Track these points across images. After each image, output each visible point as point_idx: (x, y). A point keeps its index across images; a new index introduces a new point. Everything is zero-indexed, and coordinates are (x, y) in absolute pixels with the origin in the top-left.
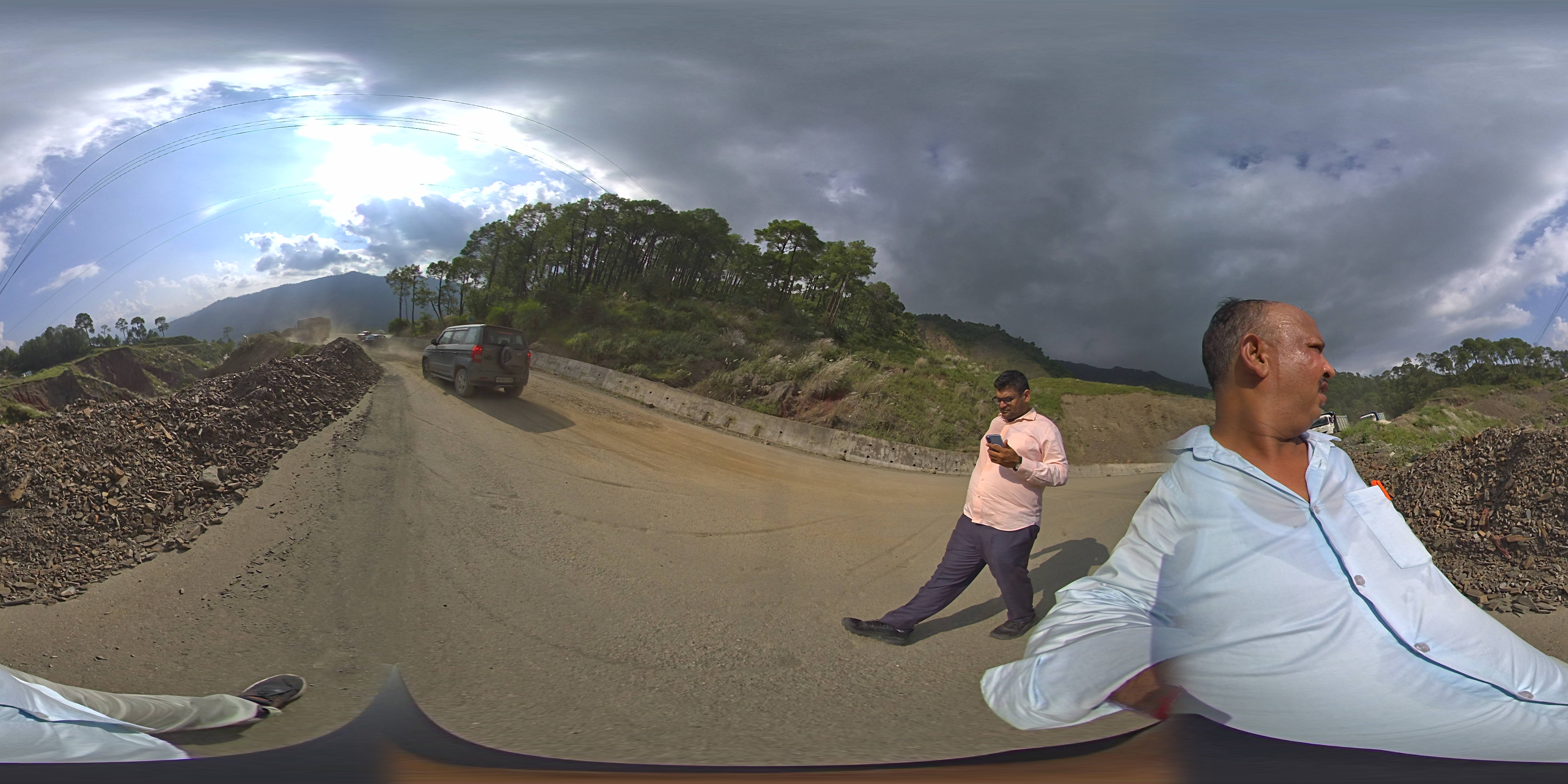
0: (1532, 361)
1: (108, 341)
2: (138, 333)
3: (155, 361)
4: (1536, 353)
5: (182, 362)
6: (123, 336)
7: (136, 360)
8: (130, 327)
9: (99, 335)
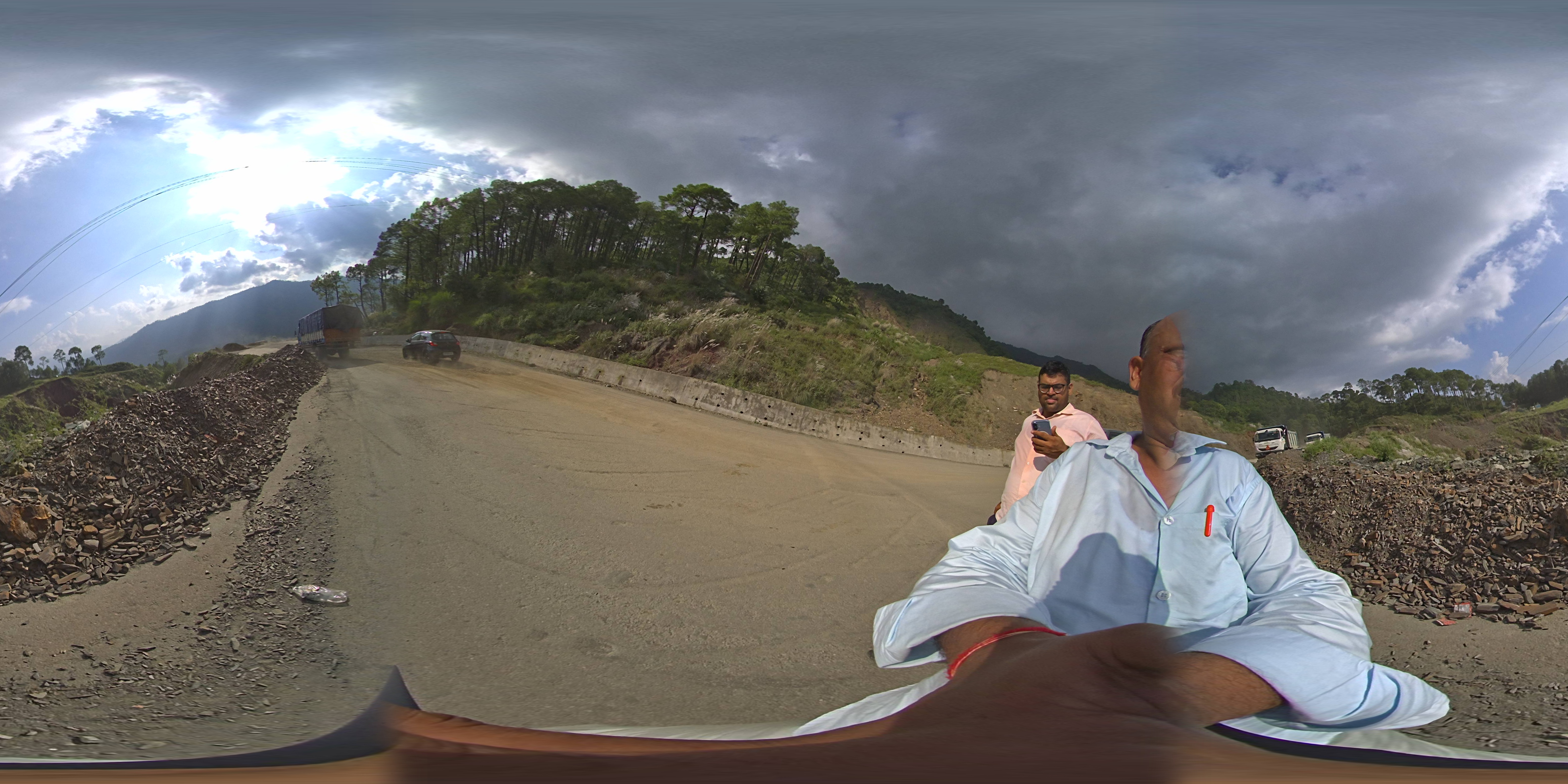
1: (47, 373)
2: (76, 363)
3: (96, 389)
5: (122, 388)
6: (62, 367)
7: (77, 389)
8: (68, 357)
9: (38, 366)
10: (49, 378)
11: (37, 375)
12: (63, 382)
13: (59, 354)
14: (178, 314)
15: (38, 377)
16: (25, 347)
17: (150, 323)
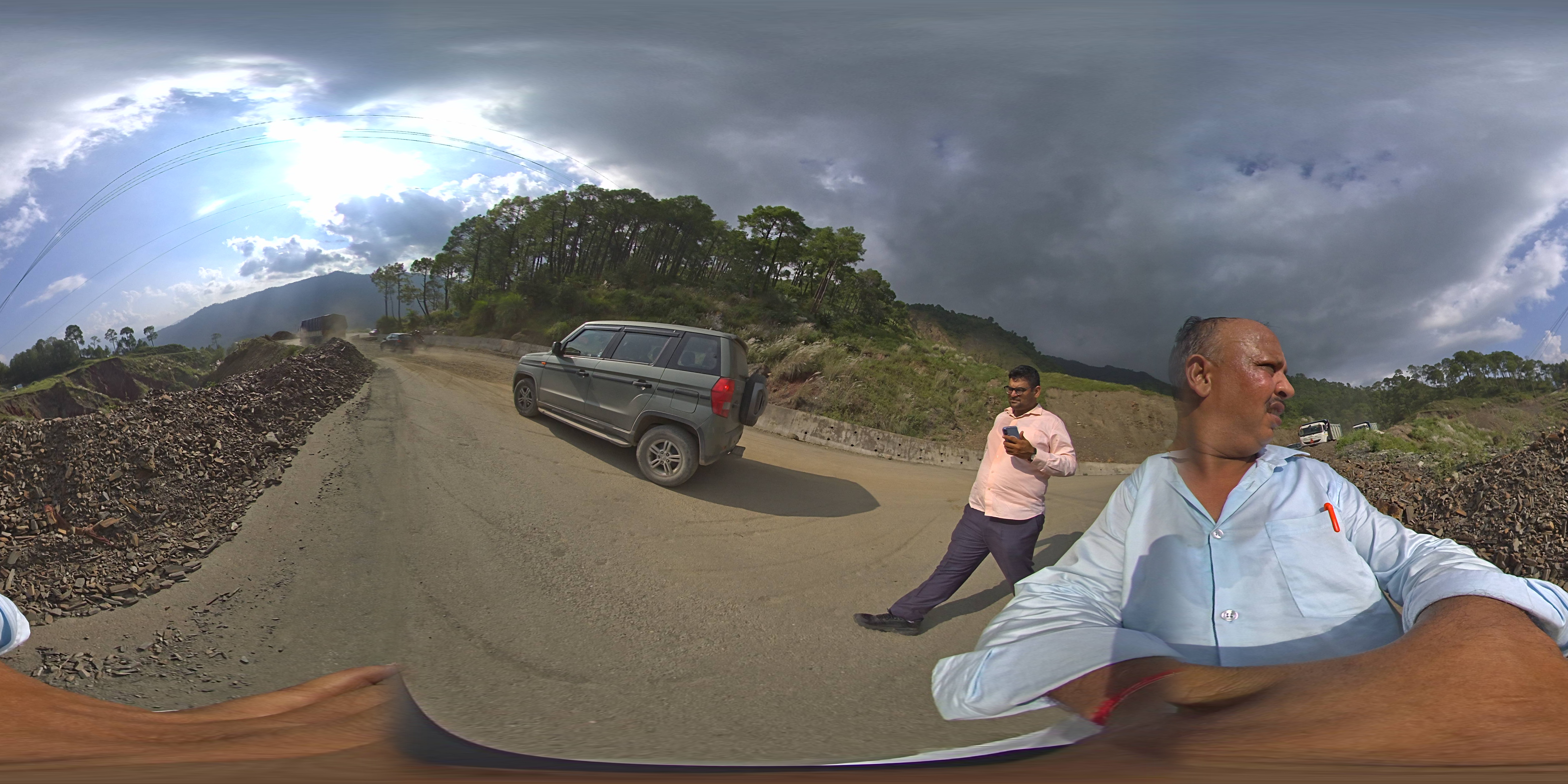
0: (1523, 374)
1: (98, 353)
2: (127, 343)
3: (146, 370)
4: (1528, 366)
6: (113, 347)
8: (119, 337)
9: (89, 346)
10: (99, 358)
11: (88, 354)
12: (112, 362)
13: (110, 333)
14: (236, 298)
15: (89, 357)
16: (76, 326)
17: (207, 306)
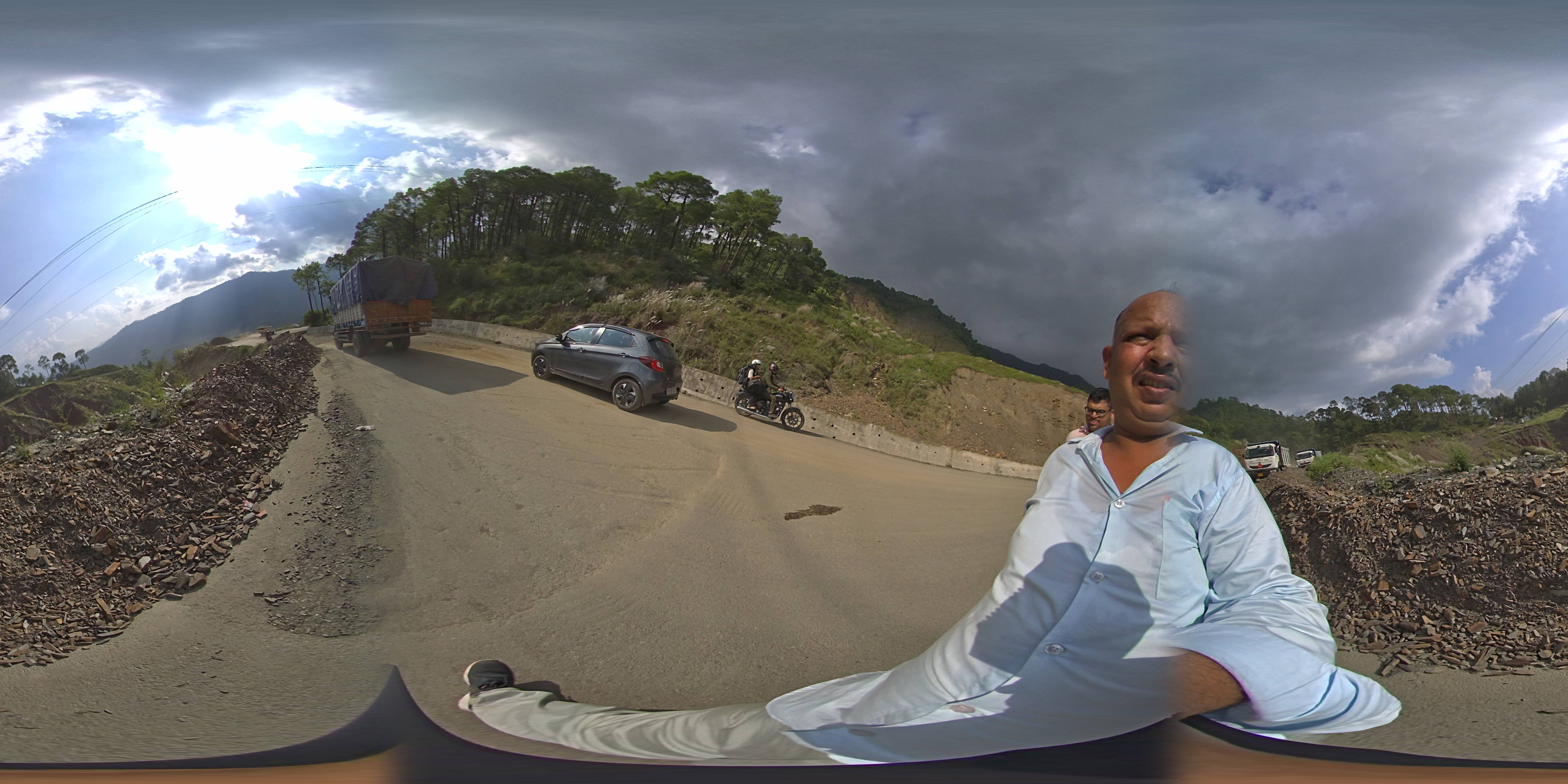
1: (33, 380)
2: (61, 368)
5: (109, 390)
7: (65, 395)
8: (52, 363)
9: (24, 374)
10: (34, 385)
11: (23, 383)
12: (50, 388)
13: (43, 361)
14: (155, 313)
15: (24, 385)
16: (9, 356)
17: (128, 324)
